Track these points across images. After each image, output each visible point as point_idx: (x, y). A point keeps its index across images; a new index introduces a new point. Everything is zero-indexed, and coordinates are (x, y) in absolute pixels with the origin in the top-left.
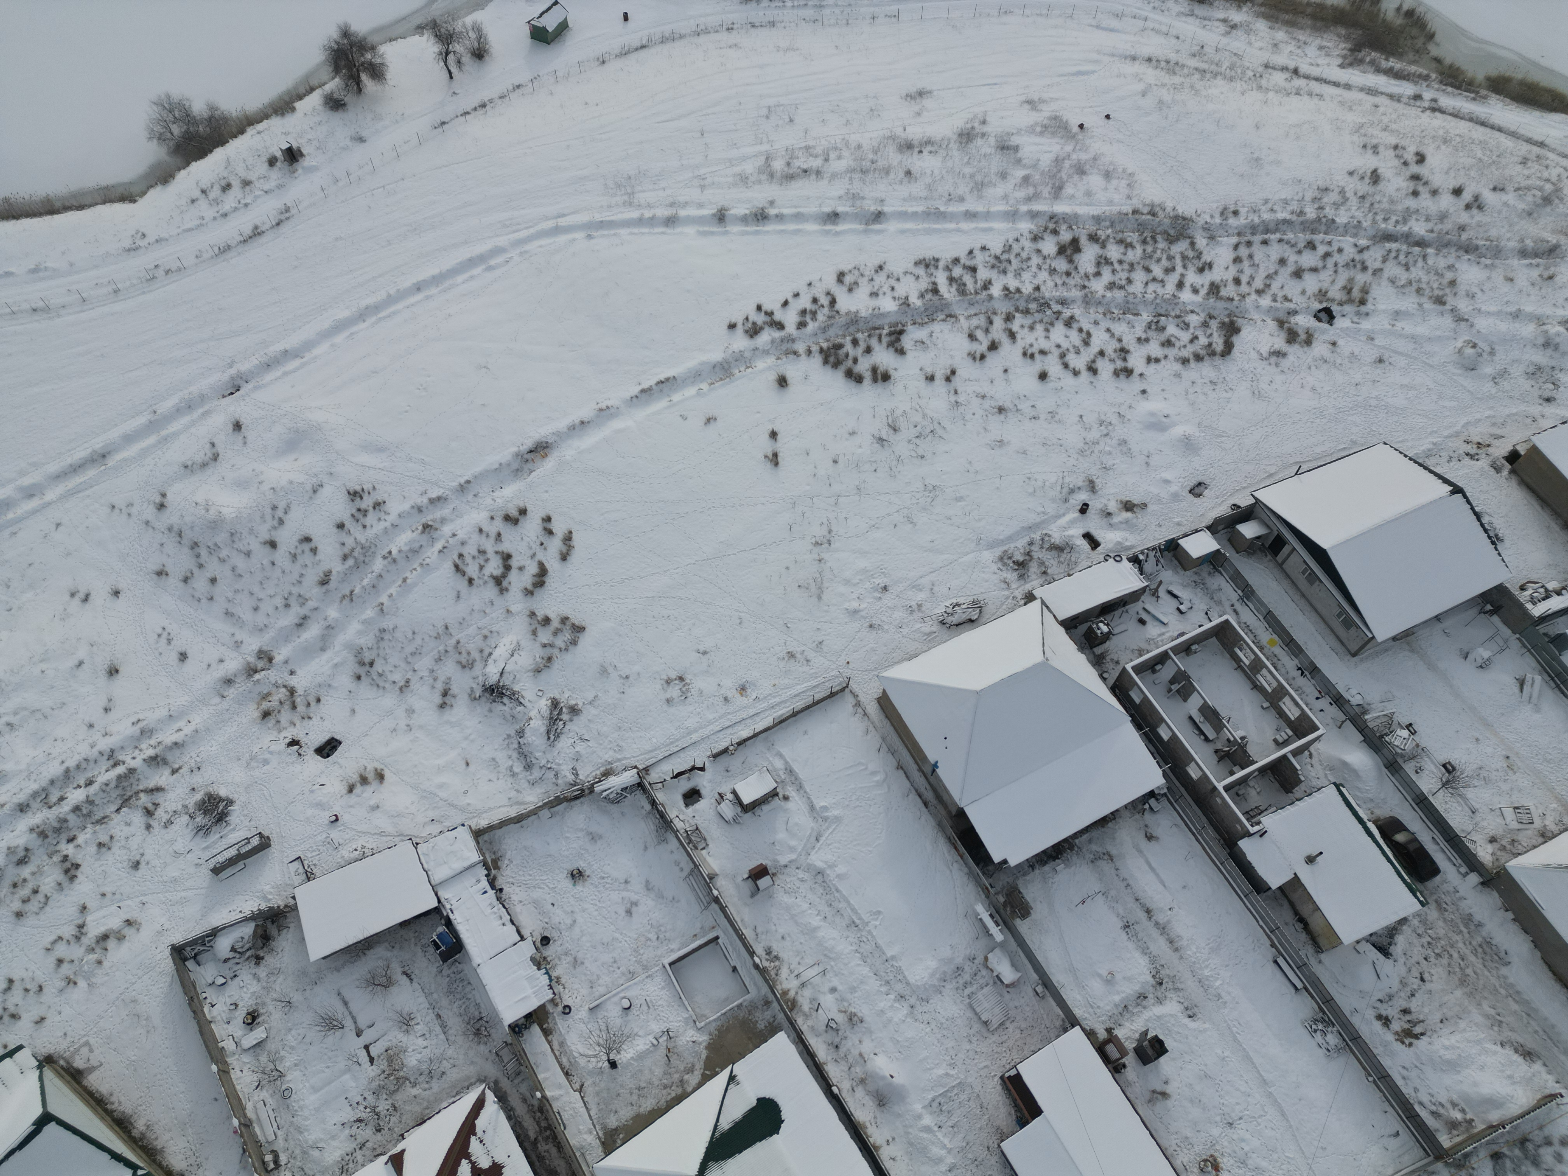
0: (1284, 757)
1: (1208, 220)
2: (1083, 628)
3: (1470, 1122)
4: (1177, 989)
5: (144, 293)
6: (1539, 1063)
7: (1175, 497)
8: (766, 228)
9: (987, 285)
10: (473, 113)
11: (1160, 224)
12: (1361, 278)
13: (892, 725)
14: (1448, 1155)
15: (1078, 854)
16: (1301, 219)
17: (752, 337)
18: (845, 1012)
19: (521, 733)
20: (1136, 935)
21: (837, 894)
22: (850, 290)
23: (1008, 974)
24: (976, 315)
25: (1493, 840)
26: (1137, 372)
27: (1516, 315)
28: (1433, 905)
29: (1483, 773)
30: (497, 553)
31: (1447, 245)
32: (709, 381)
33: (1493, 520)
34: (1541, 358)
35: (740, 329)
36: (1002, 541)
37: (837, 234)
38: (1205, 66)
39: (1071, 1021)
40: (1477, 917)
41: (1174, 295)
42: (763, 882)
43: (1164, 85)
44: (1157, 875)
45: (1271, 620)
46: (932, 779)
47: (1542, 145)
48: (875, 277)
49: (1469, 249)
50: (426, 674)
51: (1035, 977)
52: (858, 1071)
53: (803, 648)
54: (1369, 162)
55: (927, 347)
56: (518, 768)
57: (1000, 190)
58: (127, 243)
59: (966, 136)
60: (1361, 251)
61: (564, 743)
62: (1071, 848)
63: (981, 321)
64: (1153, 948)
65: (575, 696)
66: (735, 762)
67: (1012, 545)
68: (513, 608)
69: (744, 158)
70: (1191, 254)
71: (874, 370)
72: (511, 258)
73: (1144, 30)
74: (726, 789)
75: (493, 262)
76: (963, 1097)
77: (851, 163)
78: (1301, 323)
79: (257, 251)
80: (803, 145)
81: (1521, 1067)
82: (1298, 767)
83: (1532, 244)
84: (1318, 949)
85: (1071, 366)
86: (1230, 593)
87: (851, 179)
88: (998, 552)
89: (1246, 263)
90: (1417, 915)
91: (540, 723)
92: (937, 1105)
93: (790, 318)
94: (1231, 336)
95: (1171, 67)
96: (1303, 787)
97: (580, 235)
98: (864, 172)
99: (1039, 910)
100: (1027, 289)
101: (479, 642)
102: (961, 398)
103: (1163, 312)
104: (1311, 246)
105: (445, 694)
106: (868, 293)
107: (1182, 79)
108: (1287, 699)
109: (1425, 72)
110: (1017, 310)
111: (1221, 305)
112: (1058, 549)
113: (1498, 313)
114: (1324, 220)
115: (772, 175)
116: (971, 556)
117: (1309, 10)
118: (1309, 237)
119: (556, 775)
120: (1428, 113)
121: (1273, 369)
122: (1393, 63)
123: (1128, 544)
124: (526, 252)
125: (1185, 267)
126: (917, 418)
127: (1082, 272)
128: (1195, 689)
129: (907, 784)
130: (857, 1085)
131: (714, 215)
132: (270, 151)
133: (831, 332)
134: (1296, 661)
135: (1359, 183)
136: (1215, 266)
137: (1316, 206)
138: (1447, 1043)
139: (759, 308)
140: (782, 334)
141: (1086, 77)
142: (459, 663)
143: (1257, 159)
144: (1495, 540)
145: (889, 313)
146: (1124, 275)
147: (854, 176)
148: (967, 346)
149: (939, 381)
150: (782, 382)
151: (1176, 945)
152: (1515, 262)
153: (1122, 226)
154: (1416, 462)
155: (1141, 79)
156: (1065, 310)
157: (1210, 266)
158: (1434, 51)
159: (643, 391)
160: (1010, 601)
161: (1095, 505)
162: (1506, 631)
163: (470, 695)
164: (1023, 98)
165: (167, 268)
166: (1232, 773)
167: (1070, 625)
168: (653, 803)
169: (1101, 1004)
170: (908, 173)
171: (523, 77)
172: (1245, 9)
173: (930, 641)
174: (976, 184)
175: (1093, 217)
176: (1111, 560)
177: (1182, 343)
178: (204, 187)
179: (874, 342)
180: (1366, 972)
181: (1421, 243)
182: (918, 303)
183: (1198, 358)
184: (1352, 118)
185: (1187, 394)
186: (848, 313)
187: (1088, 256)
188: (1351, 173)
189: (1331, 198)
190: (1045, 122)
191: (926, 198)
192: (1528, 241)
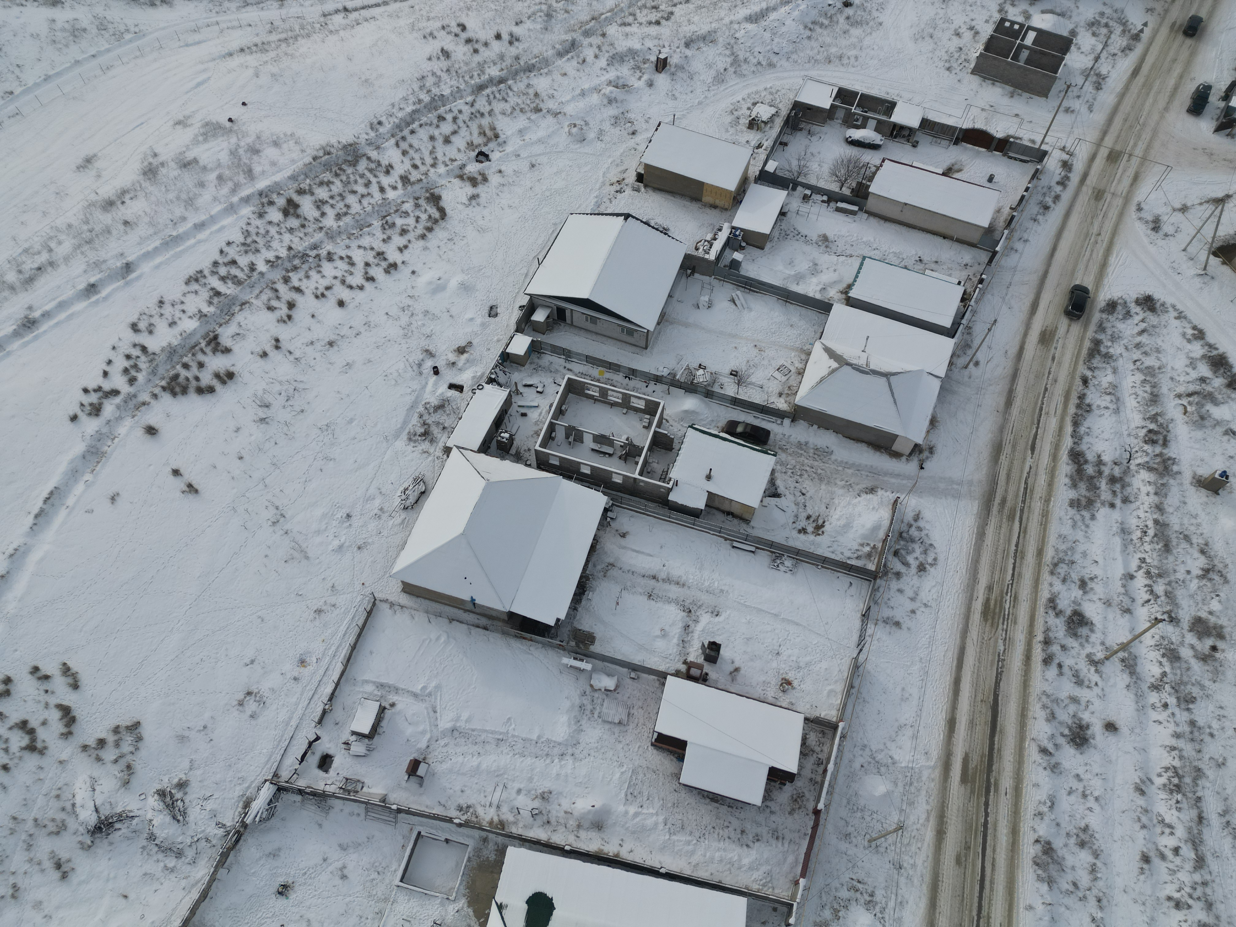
0: (655, 432)
1: (367, 137)
2: (494, 444)
3: (874, 547)
4: (700, 607)
6: (879, 490)
7: (483, 325)
8: (42, 330)
9: (252, 267)
11: (338, 158)
12: (485, 122)
13: (425, 598)
14: (878, 573)
15: (594, 579)
16: (422, 105)
17: (97, 415)
18: (537, 797)
19: (152, 837)
20: (658, 596)
21: (475, 733)
22: (151, 332)
23: (609, 683)
24: (261, 292)
25: (780, 395)
26: (399, 262)
27: (583, 94)
28: (779, 452)
29: (751, 363)
30: (11, 728)
31: (516, 73)
32: (89, 470)
33: (657, 221)
34: (612, 111)
35: (82, 417)
36: (402, 427)
37: (105, 299)
38: (283, 36)
39: (662, 676)
40: (803, 441)
41: (383, 199)
42: (421, 771)
43: (266, 62)
44: (643, 553)
45: (591, 360)
46: (477, 610)
48: (163, 312)
49: (530, 69)
50: (26, 866)
51: (625, 670)
52: (572, 823)
53: (323, 600)
54: (433, 47)
55: (244, 335)
56: (171, 862)
57: (206, 196)
59: (150, 172)
60: (472, 105)
61: (194, 814)
62: (588, 579)
63: (268, 293)
64: (672, 595)
65: (173, 775)
66: (338, 713)
67: (410, 426)
68: (64, 756)
70: (373, 166)
71: (217, 376)
73: (222, 31)
74: (346, 736)
76: (641, 776)
77: (73, 241)
78: (472, 170)
80: (20, 250)
81: (873, 499)
82: (666, 432)
83: (560, 47)
84: (747, 521)
85: (354, 285)
86: (558, 361)
87: (82, 253)
88: (404, 436)
89: (411, 152)
90: (777, 463)
91: (161, 816)
92: (631, 796)
93: (118, 381)
94: (438, 203)
95: (261, 47)
96: (676, 441)
98: (89, 242)
99: (598, 631)
100: (283, 253)
101: (56, 804)
102: (297, 354)
103: (384, 214)
104: (441, 118)
105: (58, 866)
106: (167, 326)
107: (275, 52)
108: (633, 400)
110: (288, 271)
111: (417, 187)
112: (440, 407)
113: (573, 98)
114: (436, 98)
115: (13, 288)
116: (389, 453)
118: (436, 114)
119: (207, 840)
121: (478, 209)
123: (479, 374)
125: (375, 176)
126: (277, 388)
127: (311, 219)
128: (583, 432)
129: (465, 627)
130: (578, 831)
133: (161, 371)
134: (621, 374)
135: (439, 62)
136: (394, 165)
137: (425, 91)
138: (837, 517)
139: (86, 391)
140: (121, 397)
141: (206, 85)
142: (51, 834)
143: (366, 81)
144: (665, 232)
145: (195, 329)
146: (341, 205)
147: (83, 250)
148: (272, 317)
149: (272, 353)
150: (151, 431)
151: (681, 583)
152: (560, 62)
153: (313, 172)
154: (595, 214)
155: (247, 67)
156: (321, 252)
157: (391, 166)
159: (37, 516)
160: (437, 462)
161: (441, 364)
162: (706, 279)
163: (83, 848)
164: (171, 123)
166: (637, 463)
167: (484, 448)
168: (300, 792)
169: (670, 652)
170: (126, 223)
173: (407, 527)
174: (185, 201)
175: (289, 178)
176: (477, 391)
177: (413, 226)
179: (201, 357)
180: (777, 513)
181: (502, 81)
182: (212, 309)
183: (430, 229)
184: (404, 22)
185: (440, 257)
186: (163, 350)
187: (307, 206)
188: (430, 59)
189: (430, 81)
190: (202, 131)
191: (155, 233)
192: (557, 46)
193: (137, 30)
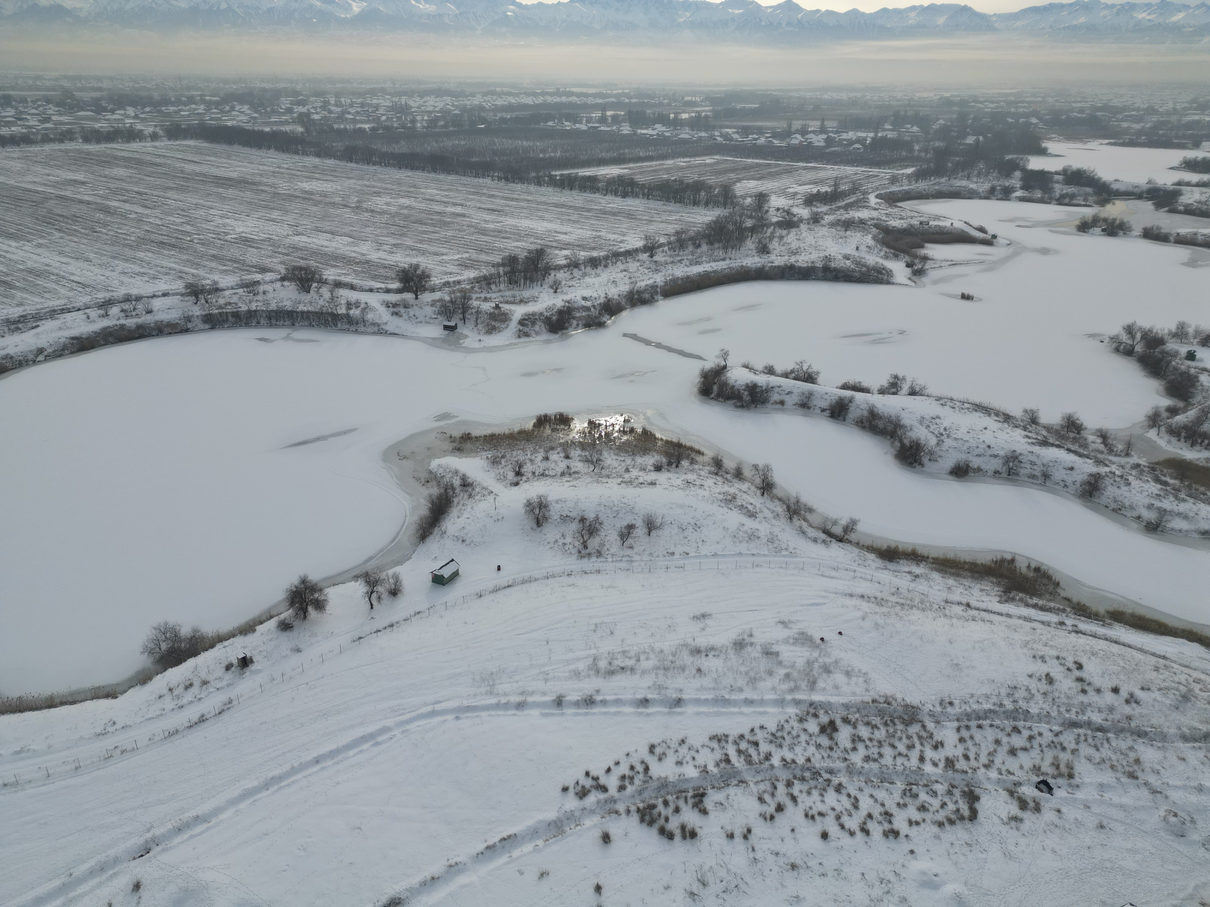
1: (932, 708)
5: (99, 769)
8: (594, 711)
9: (768, 756)
10: (383, 631)
11: (895, 711)
12: (1064, 756)
16: (1003, 709)
17: (581, 798)
22: (660, 759)
24: (762, 781)
26: (903, 833)
27: (1200, 789)
31: (1122, 730)
32: (545, 838)
35: (571, 792)
37: (648, 715)
38: (902, 601)
41: (918, 767)
43: (877, 613)
47: (1164, 657)
48: (679, 749)
49: (1140, 734)
54: (1041, 669)
55: (726, 808)
57: (769, 683)
58: (98, 730)
59: (739, 645)
60: (1057, 735)
63: (766, 786)
69: (578, 659)
70: (925, 735)
71: (683, 828)
72: (394, 736)
73: (855, 578)
75: (379, 739)
77: (656, 663)
78: (1027, 793)
79: (198, 736)
80: (621, 650)
83: (1188, 731)
85: (847, 827)
87: (656, 674)
89: (969, 743)
93: (612, 782)
94: (974, 803)
95: (880, 602)
97: (450, 717)
98: (666, 669)
100: (801, 760)
102: (759, 855)
103: (912, 781)
104: (1016, 730)
106: (674, 762)
107: (888, 609)
109: (1062, 607)
110: (795, 777)
111: (958, 776)
113: (1185, 787)
114: (1020, 710)
115: (598, 672)
117: (966, 567)
118: (1013, 723)
120: (1073, 634)
121: (1014, 832)
122: (1035, 600)
124: (407, 730)
125: (922, 744)
126: (722, 873)
127: (842, 747)
131: (554, 701)
132: (229, 660)
133: (646, 795)
135: (1038, 683)
136: (945, 744)
137: (1011, 700)
139: (587, 774)
140: (606, 795)
141: (819, 607)
143: (957, 665)
145: (692, 778)
146: (875, 750)
147: (659, 672)
148: (758, 807)
149: (738, 839)
150: (606, 838)
152: (1180, 744)
153: (866, 711)
155: (859, 609)
156: (833, 779)
157: (942, 744)
158: (1063, 594)
159: (488, 848)
164: (777, 620)
165: (124, 748)
170: (699, 670)
171: (423, 606)
172: (922, 566)
174: (750, 678)
175: (843, 704)
177: (935, 809)
178: (172, 686)
179: (681, 803)
181: (1100, 729)
182: (715, 770)
183: (951, 822)
184: (1019, 637)
185: (949, 854)
186: (659, 779)
187: (844, 735)
188: (1030, 676)
189: (1020, 694)
190: (795, 636)
191: (714, 689)
192: (1184, 729)
193: (793, 551)
